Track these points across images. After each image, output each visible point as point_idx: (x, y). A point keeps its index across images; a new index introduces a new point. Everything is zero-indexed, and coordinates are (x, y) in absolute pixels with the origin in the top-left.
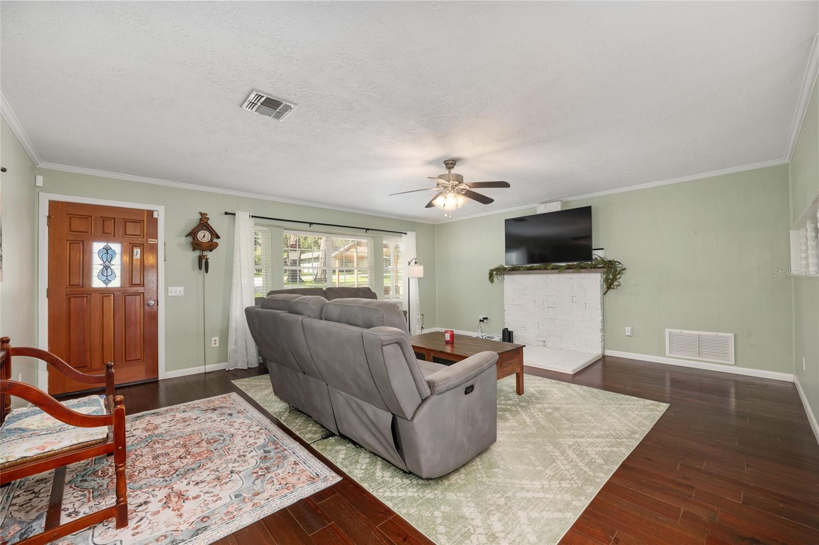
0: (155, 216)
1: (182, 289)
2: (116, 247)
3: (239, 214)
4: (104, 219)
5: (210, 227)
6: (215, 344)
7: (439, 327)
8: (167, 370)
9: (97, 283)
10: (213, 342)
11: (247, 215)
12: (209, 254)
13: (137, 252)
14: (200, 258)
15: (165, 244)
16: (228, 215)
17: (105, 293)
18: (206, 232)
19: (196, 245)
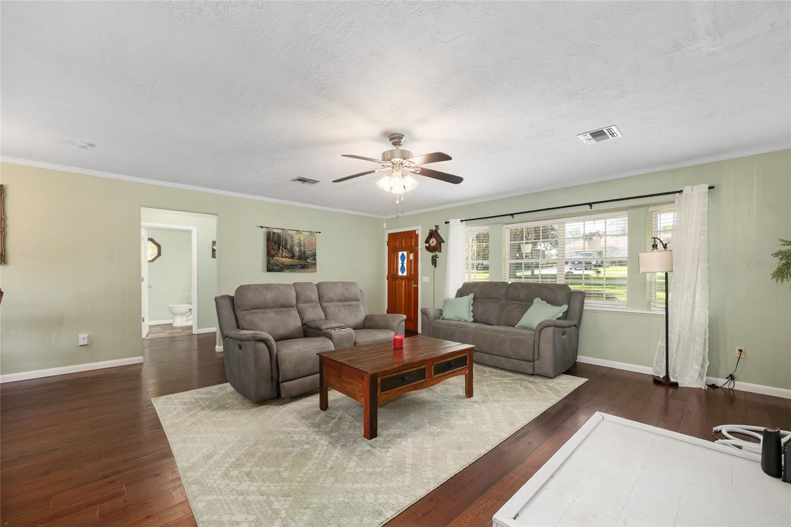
0: (417, 233)
1: (427, 277)
2: (405, 253)
9: (400, 274)
11: (459, 220)
12: (437, 254)
13: (412, 255)
14: (433, 257)
15: (421, 250)
17: (402, 278)
18: (435, 238)
19: (428, 249)
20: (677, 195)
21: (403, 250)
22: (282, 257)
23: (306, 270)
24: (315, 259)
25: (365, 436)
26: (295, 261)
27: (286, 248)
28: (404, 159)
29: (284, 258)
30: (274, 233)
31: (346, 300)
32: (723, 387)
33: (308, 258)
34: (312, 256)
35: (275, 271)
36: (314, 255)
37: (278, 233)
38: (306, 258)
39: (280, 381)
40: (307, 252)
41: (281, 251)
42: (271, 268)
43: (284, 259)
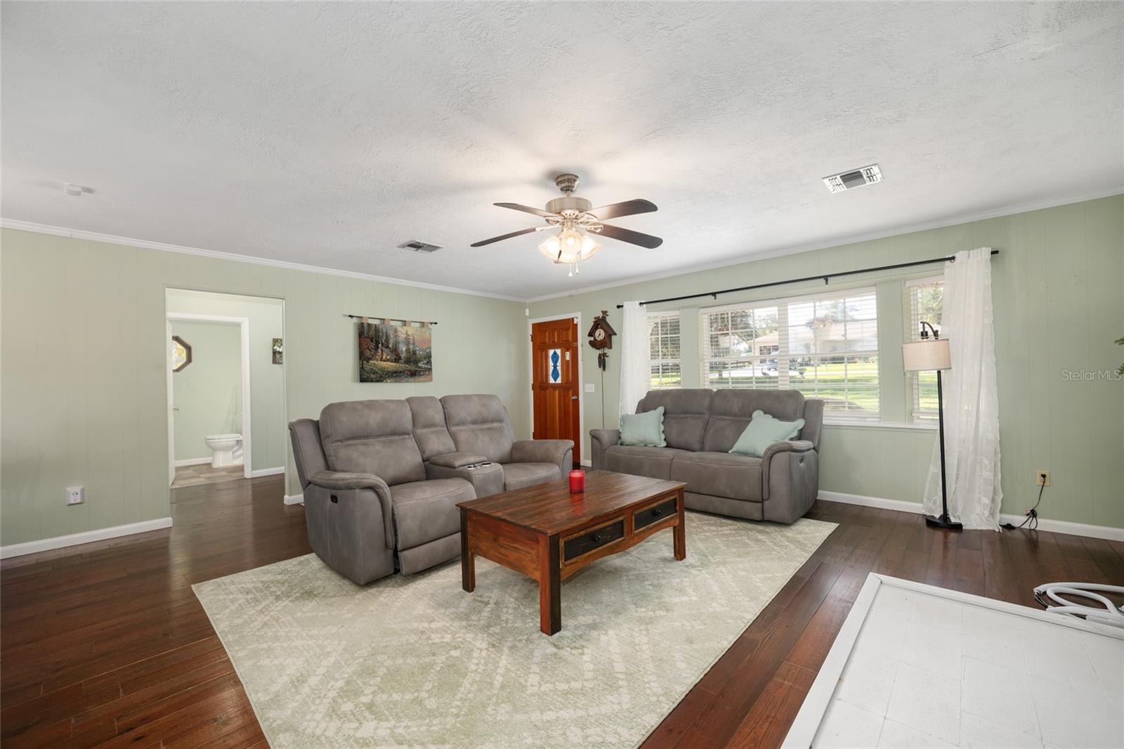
0: (575, 323)
1: (592, 386)
2: (559, 351)
3: (626, 304)
4: (553, 331)
9: (552, 381)
11: (638, 302)
12: (606, 352)
13: (568, 354)
14: (600, 356)
15: (582, 346)
16: (619, 308)
17: (555, 387)
18: (602, 329)
19: (595, 344)
20: (948, 263)
21: (555, 346)
22: (381, 360)
23: (417, 378)
24: (429, 362)
25: (542, 630)
26: (400, 366)
27: (387, 347)
28: (581, 212)
29: (385, 361)
30: (369, 325)
31: (484, 421)
32: (1022, 527)
33: (419, 361)
34: (425, 358)
35: (372, 381)
36: (429, 357)
37: (375, 325)
38: (416, 362)
39: (399, 549)
40: (418, 352)
41: (380, 351)
42: (365, 376)
43: (385, 363)
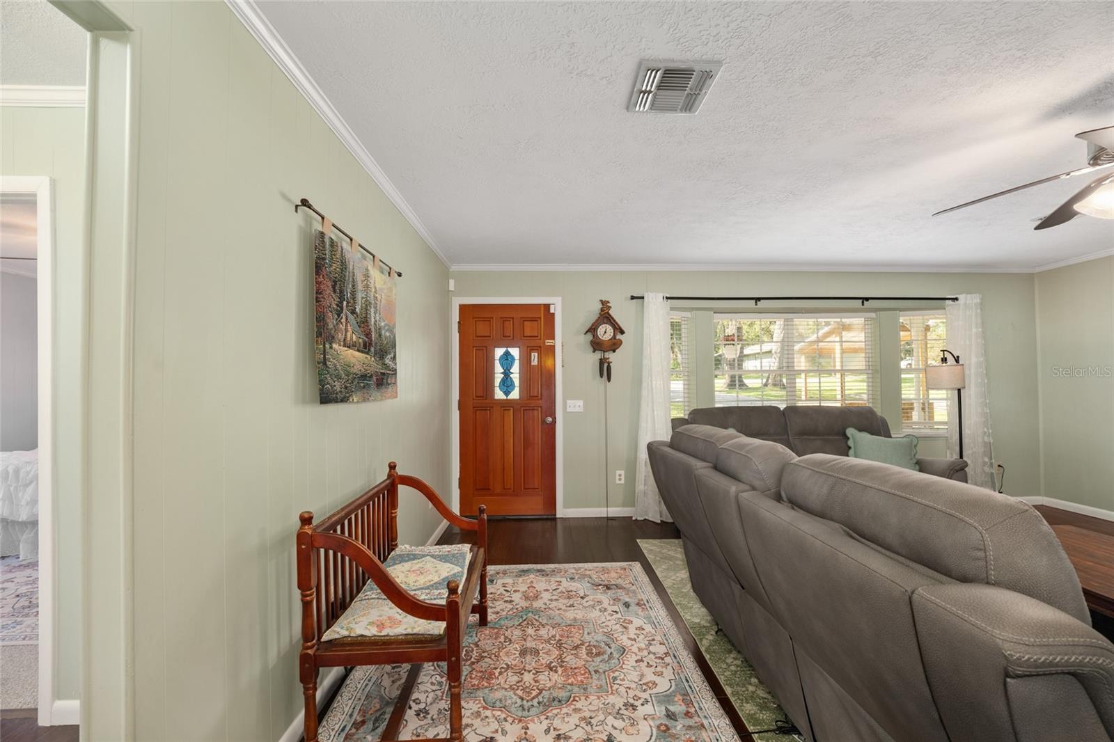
0: (552, 311)
1: (581, 403)
2: (515, 352)
3: (649, 297)
4: (504, 320)
5: (613, 318)
6: (620, 480)
7: (1047, 496)
8: (565, 506)
9: (499, 395)
10: (618, 477)
11: (661, 295)
12: (612, 356)
13: (535, 356)
14: (602, 362)
15: (562, 346)
16: (635, 300)
17: (506, 405)
18: (608, 326)
19: (597, 345)
20: (951, 302)
21: (507, 341)
22: (345, 344)
23: (384, 390)
24: (395, 357)
26: (370, 362)
27: (354, 312)
29: (350, 347)
30: (333, 245)
33: (386, 353)
34: (391, 348)
36: (394, 345)
37: (341, 249)
38: (383, 354)
40: (383, 332)
41: (343, 320)
42: (325, 389)
43: (350, 352)
